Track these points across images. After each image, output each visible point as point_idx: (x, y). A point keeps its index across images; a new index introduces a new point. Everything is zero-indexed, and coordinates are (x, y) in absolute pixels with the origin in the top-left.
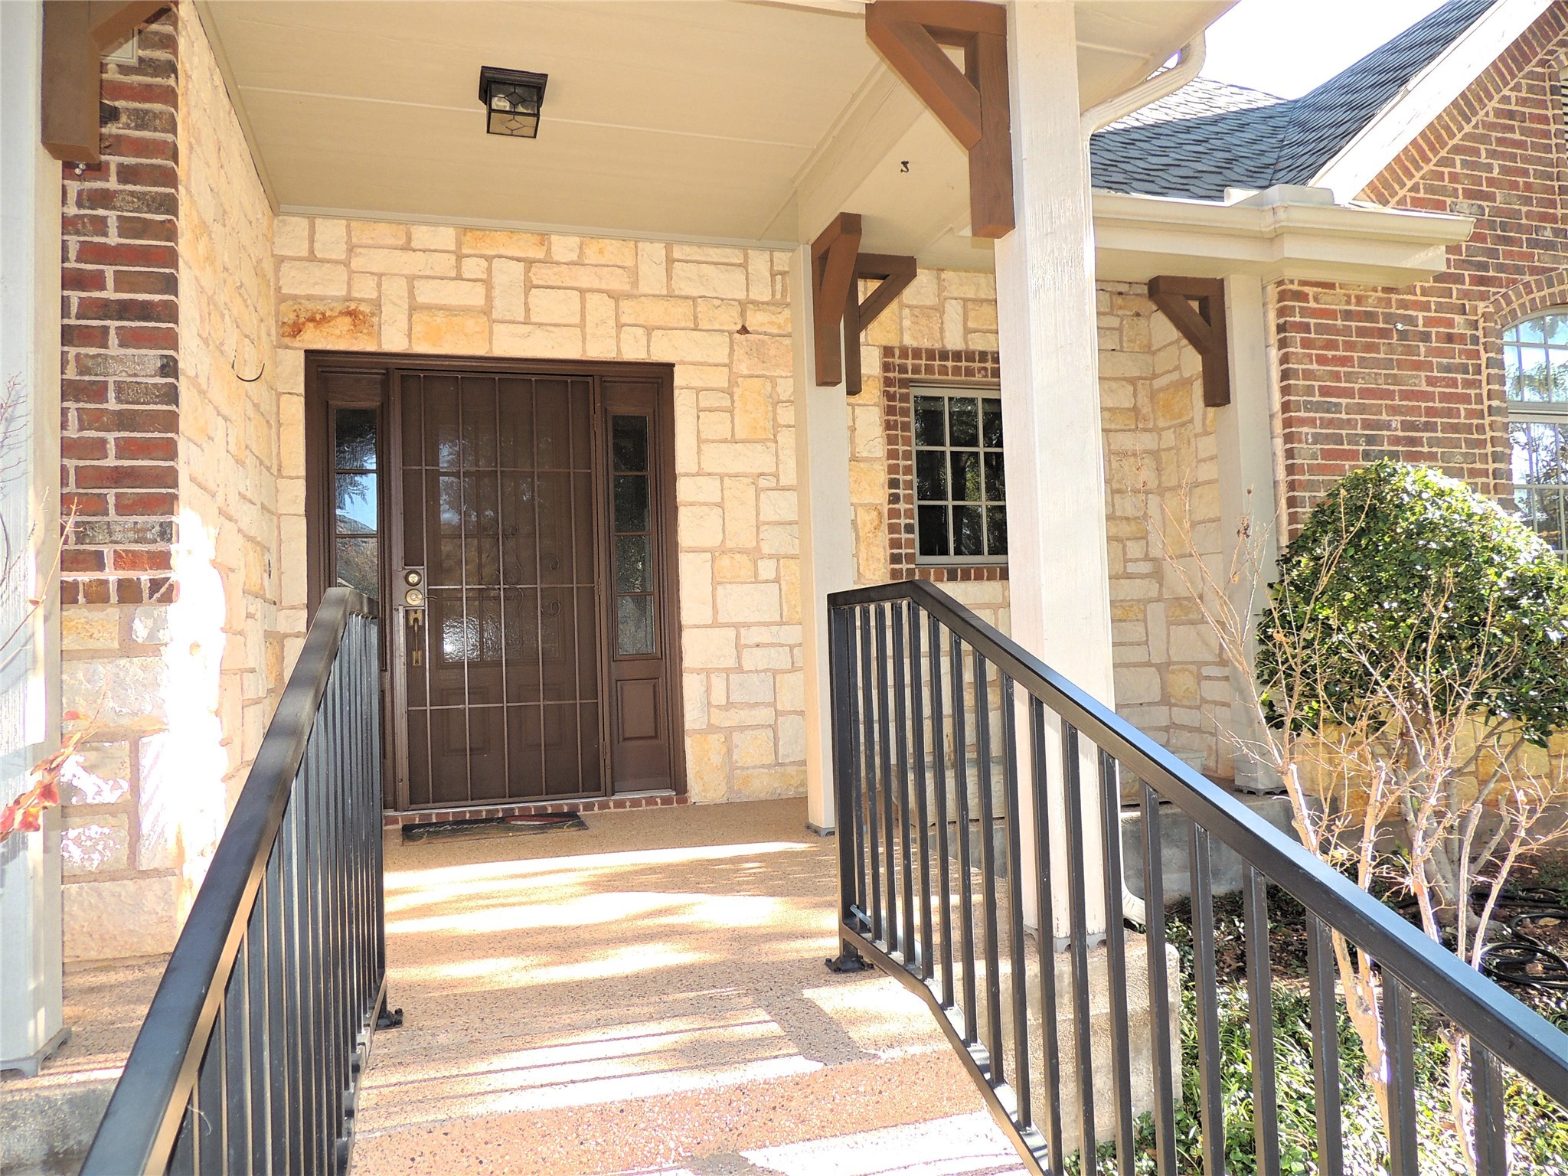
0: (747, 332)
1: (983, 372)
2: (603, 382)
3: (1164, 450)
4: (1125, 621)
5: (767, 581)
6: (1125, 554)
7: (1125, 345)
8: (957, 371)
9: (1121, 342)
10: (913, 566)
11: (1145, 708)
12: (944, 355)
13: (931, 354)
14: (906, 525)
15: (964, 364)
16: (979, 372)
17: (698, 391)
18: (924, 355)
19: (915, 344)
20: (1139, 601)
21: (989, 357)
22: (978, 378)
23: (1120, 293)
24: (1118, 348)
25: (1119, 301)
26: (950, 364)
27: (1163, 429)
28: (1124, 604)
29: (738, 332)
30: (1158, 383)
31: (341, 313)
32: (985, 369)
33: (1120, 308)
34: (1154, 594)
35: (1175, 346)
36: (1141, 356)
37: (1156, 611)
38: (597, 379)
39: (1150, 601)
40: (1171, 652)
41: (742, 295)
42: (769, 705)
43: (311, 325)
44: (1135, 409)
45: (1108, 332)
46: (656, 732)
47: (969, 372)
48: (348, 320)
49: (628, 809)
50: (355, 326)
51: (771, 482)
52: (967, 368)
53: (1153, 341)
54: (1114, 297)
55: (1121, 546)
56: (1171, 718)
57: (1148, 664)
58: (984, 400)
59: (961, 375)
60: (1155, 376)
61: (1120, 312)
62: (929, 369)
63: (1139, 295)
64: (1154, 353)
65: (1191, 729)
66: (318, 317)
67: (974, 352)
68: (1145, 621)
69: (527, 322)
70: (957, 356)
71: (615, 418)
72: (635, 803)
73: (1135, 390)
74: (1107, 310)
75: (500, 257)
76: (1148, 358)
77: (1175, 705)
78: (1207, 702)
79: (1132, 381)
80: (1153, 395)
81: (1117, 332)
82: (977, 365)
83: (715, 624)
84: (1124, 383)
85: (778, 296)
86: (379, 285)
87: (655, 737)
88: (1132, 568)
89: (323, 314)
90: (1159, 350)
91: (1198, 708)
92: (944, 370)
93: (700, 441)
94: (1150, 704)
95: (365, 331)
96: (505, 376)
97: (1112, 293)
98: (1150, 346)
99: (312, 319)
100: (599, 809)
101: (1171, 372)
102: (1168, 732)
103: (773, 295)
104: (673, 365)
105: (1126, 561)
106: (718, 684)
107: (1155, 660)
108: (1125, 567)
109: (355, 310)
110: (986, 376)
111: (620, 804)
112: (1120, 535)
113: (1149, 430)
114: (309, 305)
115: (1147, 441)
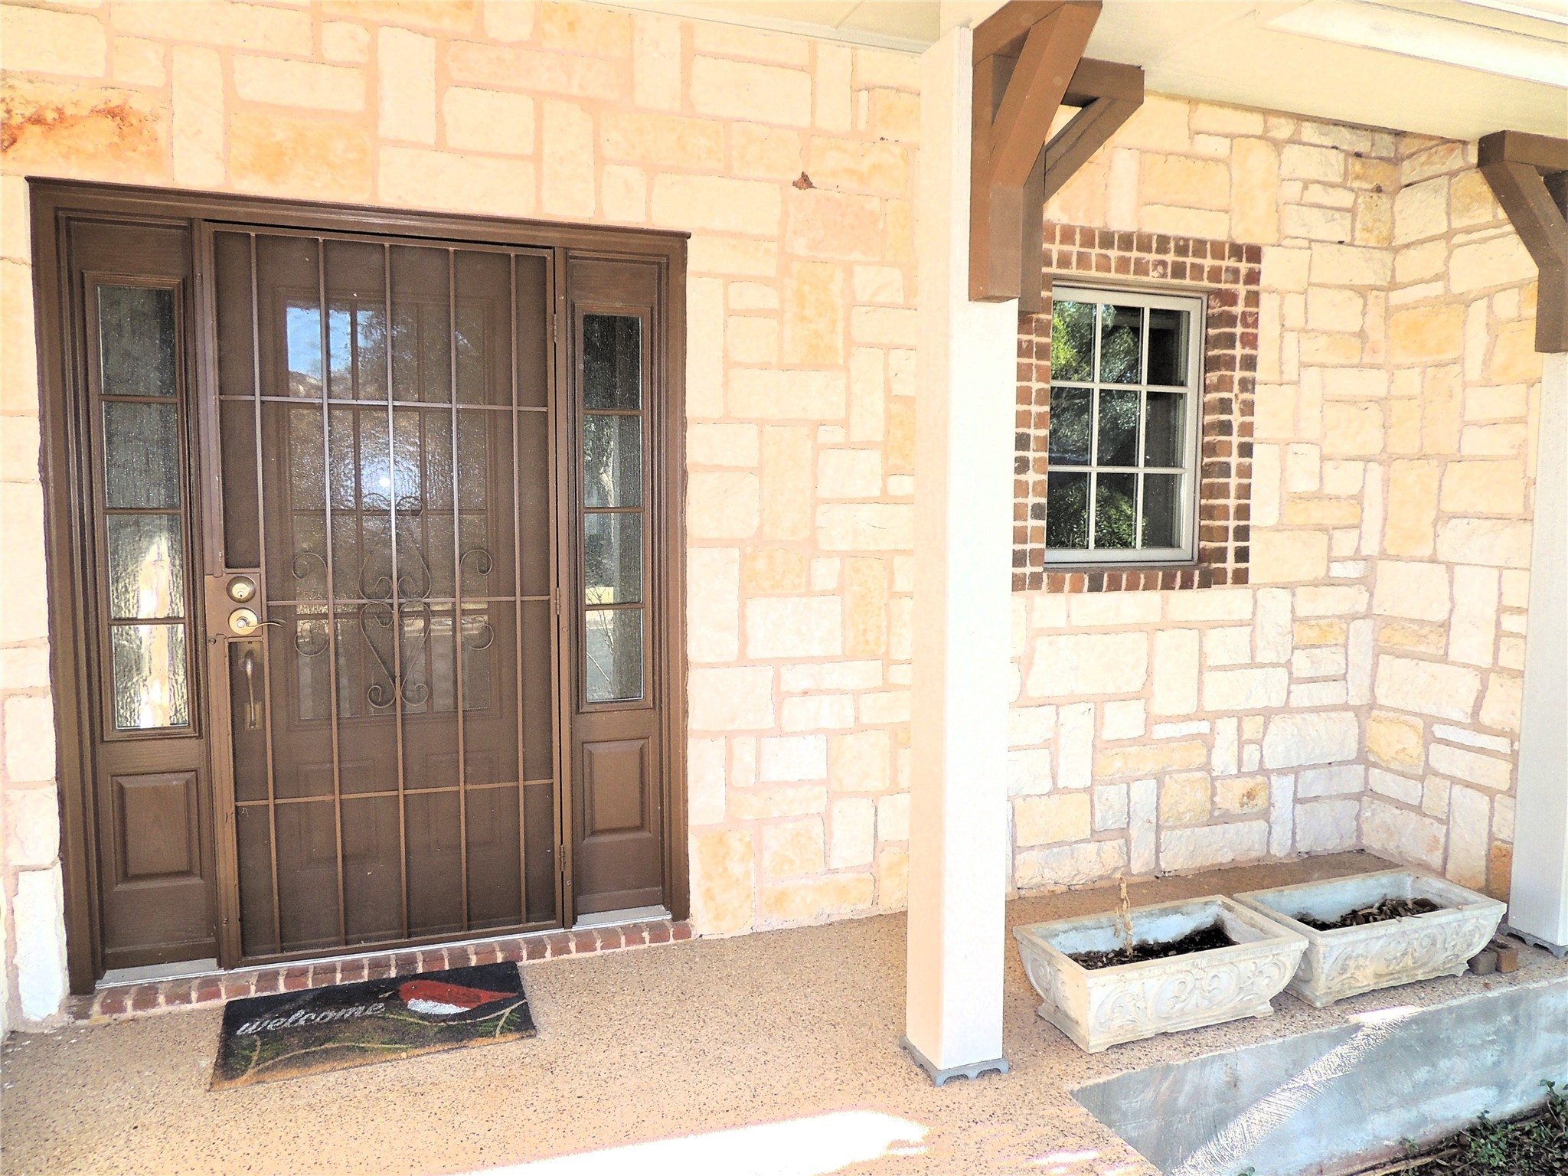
0: (810, 185)
1: (1160, 269)
2: (567, 258)
3: (1398, 398)
4: (1319, 646)
5: (823, 594)
6: (1330, 548)
7: (1358, 234)
8: (1123, 265)
9: (1353, 230)
10: (1040, 569)
11: (1334, 769)
12: (1107, 240)
13: (1088, 238)
14: (1033, 506)
15: (1134, 254)
16: (1155, 269)
17: (730, 279)
18: (1078, 237)
19: (1065, 220)
20: (1340, 617)
21: (1172, 245)
22: (1153, 277)
23: (1358, 155)
24: (1347, 240)
25: (1357, 166)
26: (1114, 254)
27: (1398, 367)
28: (1322, 622)
29: (795, 184)
30: (1397, 297)
31: (96, 112)
32: (1164, 263)
33: (1357, 177)
34: (1362, 608)
35: (1442, 243)
36: (1377, 254)
37: (1362, 630)
38: (559, 253)
39: (1355, 617)
40: (1378, 692)
41: (804, 121)
42: (821, 782)
43: (36, 129)
44: (1361, 334)
45: (1337, 215)
46: (643, 819)
47: (1141, 268)
48: (108, 124)
49: (599, 952)
50: (122, 136)
51: (835, 435)
52: (1138, 261)
53: (1396, 231)
54: (1350, 160)
55: (1326, 538)
56: (1367, 782)
57: (1346, 707)
58: (1153, 311)
59: (1128, 272)
60: (1393, 285)
61: (1356, 184)
62: (1083, 261)
63: (1381, 159)
64: (1396, 251)
65: (1401, 805)
66: (50, 116)
67: (1150, 237)
68: (1346, 646)
69: (441, 144)
70: (1126, 242)
71: (589, 319)
72: (610, 938)
73: (1365, 305)
74: (1339, 180)
75: (392, 25)
76: (1387, 257)
77: (1375, 765)
78: (1436, 774)
79: (1362, 291)
80: (1389, 312)
81: (1349, 215)
82: (1153, 257)
83: (743, 660)
84: (1351, 293)
85: (862, 126)
86: (167, 61)
87: (640, 828)
88: (1337, 570)
89: (60, 111)
90: (1407, 246)
91: (1422, 779)
92: (1104, 264)
93: (729, 364)
94: (1341, 763)
95: (142, 148)
96: (402, 242)
97: (1347, 154)
98: (1390, 238)
99: (37, 120)
100: (553, 955)
101: (1427, 282)
102: (1360, 801)
103: (854, 124)
104: (689, 236)
105: (1331, 560)
106: (745, 752)
107: (1355, 701)
108: (1328, 569)
109: (121, 107)
110: (1164, 275)
111: (586, 943)
112: (1326, 522)
113: (1378, 367)
114: (25, 89)
115: (1374, 383)
